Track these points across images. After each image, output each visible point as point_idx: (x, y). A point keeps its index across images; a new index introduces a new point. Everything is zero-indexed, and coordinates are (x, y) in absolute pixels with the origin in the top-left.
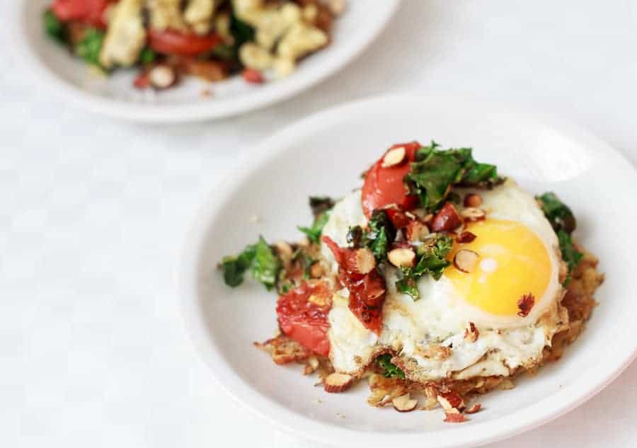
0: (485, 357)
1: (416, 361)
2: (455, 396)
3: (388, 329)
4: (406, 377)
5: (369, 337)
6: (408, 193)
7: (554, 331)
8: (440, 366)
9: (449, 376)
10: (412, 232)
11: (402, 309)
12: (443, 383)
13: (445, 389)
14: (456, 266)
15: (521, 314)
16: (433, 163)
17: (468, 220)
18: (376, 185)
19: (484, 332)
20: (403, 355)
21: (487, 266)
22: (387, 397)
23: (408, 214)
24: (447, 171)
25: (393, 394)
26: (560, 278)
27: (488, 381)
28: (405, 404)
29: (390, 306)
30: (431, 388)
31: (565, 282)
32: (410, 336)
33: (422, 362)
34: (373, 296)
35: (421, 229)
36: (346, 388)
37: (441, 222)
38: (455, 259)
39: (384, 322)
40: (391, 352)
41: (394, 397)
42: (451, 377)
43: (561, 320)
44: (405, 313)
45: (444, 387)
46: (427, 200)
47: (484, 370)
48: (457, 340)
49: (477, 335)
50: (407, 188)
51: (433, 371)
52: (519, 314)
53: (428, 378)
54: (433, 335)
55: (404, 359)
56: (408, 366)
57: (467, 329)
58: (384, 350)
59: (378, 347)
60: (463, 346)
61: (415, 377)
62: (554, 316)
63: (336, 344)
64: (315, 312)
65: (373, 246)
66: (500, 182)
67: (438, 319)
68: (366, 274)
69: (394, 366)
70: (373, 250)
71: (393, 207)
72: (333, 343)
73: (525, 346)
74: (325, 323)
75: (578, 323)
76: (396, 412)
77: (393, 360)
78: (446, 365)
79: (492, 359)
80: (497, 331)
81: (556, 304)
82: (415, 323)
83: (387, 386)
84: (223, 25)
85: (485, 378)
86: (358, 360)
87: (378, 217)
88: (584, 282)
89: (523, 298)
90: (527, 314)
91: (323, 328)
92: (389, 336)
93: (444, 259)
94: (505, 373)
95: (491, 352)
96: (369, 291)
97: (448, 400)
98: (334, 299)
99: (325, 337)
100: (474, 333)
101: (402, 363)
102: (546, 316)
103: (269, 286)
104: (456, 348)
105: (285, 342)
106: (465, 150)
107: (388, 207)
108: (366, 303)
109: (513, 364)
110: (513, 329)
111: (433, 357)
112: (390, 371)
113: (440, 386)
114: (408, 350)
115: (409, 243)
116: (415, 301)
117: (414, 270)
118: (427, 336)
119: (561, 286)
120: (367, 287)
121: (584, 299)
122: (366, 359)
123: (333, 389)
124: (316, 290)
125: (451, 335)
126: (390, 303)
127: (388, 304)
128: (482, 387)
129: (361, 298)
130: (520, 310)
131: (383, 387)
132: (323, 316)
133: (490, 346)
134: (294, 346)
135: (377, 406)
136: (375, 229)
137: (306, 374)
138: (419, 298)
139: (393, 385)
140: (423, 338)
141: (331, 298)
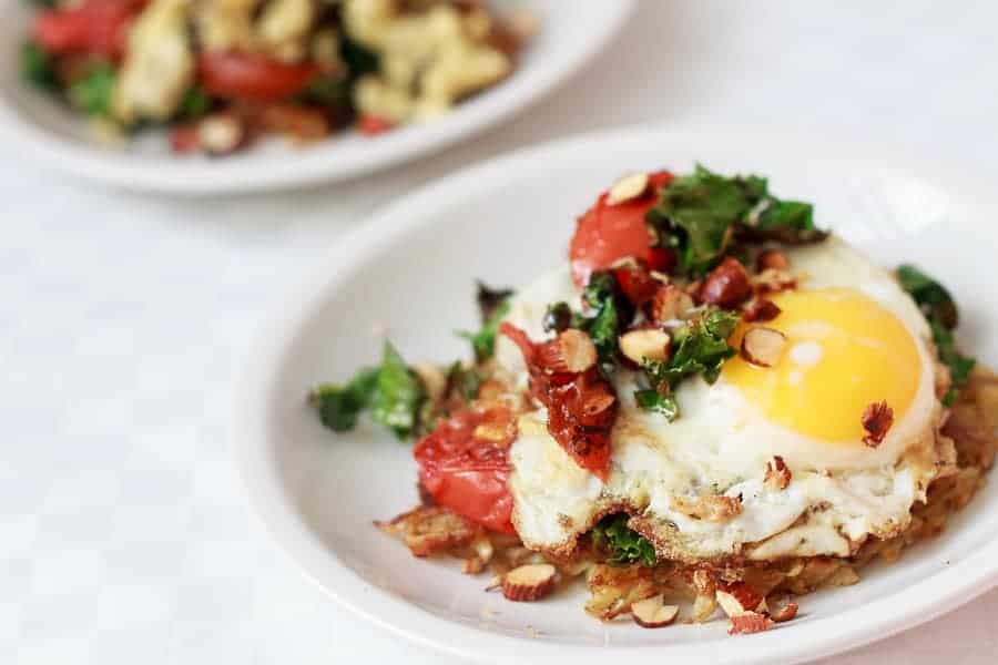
0: (803, 519)
1: (675, 525)
2: (748, 590)
3: (621, 472)
4: (657, 552)
5: (586, 486)
6: (654, 242)
7: (930, 475)
8: (720, 533)
9: (737, 552)
10: (662, 303)
11: (648, 436)
12: (728, 565)
13: (731, 576)
14: (746, 356)
15: (869, 441)
16: (699, 194)
17: (765, 289)
18: (596, 234)
19: (800, 473)
20: (650, 515)
21: (805, 354)
22: (621, 603)
23: (656, 275)
24: (724, 209)
25: (633, 594)
26: (938, 390)
27: (811, 566)
28: (655, 613)
29: (626, 431)
30: (704, 572)
31: (945, 397)
32: (663, 481)
33: (687, 526)
34: (593, 409)
35: (679, 300)
36: (545, 592)
37: (717, 288)
38: (743, 346)
39: (613, 458)
40: (626, 510)
41: (634, 601)
42: (742, 554)
43: (943, 459)
44: (653, 443)
45: (728, 572)
46: (690, 255)
47: (803, 541)
48: (749, 489)
49: (788, 477)
50: (652, 232)
51: (705, 543)
52: (864, 440)
53: (698, 554)
54: (706, 480)
55: (652, 522)
56: (661, 533)
57: (769, 465)
58: (615, 505)
59: (603, 501)
60: (761, 496)
61: (672, 552)
62: (929, 450)
63: (525, 496)
64: (485, 450)
65: (592, 329)
66: (820, 238)
67: (715, 452)
68: (579, 374)
69: (635, 535)
70: (593, 336)
71: (627, 265)
72: (519, 497)
73: (879, 500)
74: (504, 465)
75: (971, 472)
76: (639, 627)
77: (631, 523)
78: (731, 531)
79: (818, 523)
80: (825, 472)
81: (931, 433)
82: (671, 459)
83: (621, 581)
84: (327, 49)
85: (805, 560)
86: (567, 522)
87: (599, 282)
88: (978, 410)
89: (871, 409)
90: (880, 441)
91: (501, 476)
92: (623, 483)
93: (723, 340)
94: (843, 549)
95: (816, 510)
96: (586, 399)
97: (736, 597)
98: (521, 425)
99: (505, 491)
100: (782, 473)
101: (650, 527)
102: (914, 451)
103: (402, 433)
104: (749, 501)
105: (430, 517)
106: (754, 179)
107: (618, 263)
108: (579, 420)
109: (857, 532)
110: (856, 472)
111: (706, 514)
112: (626, 549)
113: (719, 569)
114: (660, 505)
115: (658, 322)
116: (671, 421)
117: (668, 363)
118: (695, 482)
119: (938, 403)
120: (582, 395)
121: (981, 434)
122: (582, 521)
123: (520, 594)
124: (488, 418)
125: (740, 480)
126: (625, 426)
127: (619, 429)
128: (799, 577)
129: (570, 412)
130: (867, 434)
131: (613, 582)
132: (501, 455)
133: (813, 497)
134: (447, 523)
135: (603, 618)
136: (595, 302)
137: (469, 572)
138: (678, 416)
139: (633, 579)
140: (687, 485)
141: (515, 424)
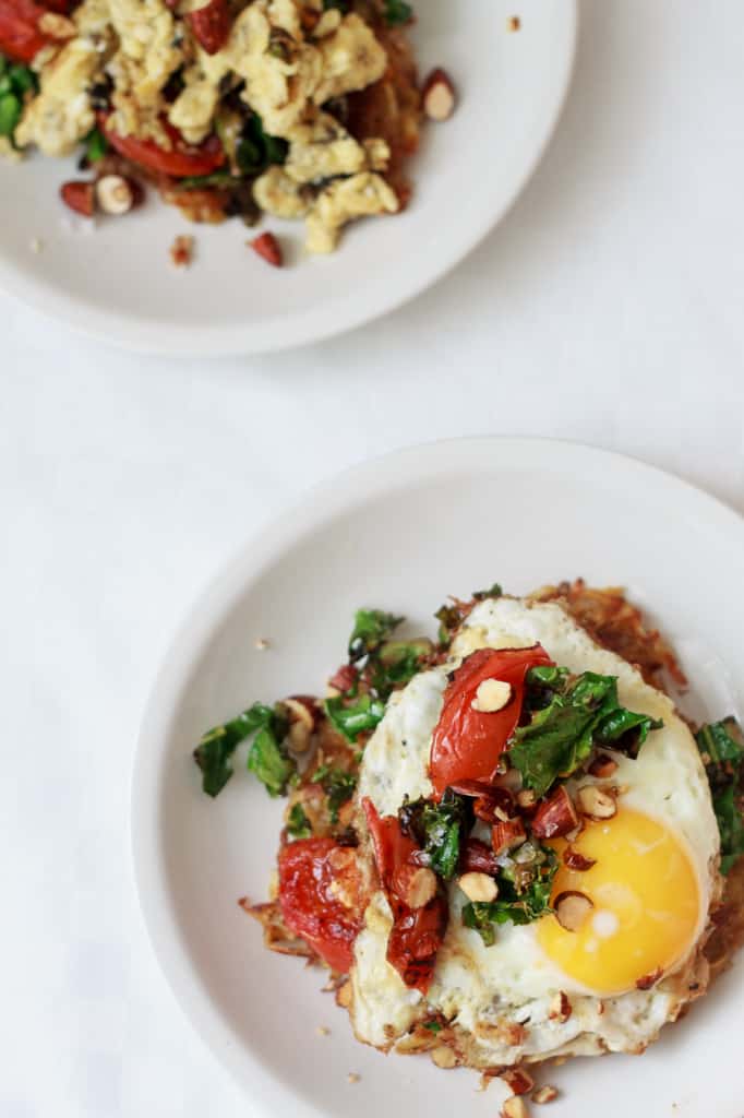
1: (473, 1038)
3: (440, 984)
7: (683, 1001)
8: (507, 1052)
9: (517, 1062)
11: (465, 957)
19: (580, 1005)
20: (456, 1026)
21: (604, 923)
29: (450, 950)
32: (470, 999)
39: (436, 971)
40: (439, 1020)
42: (521, 1062)
43: (698, 982)
44: (470, 964)
48: (538, 1011)
49: (569, 1012)
51: (494, 1056)
53: (487, 1065)
54: (504, 1000)
55: (457, 1032)
58: (430, 1015)
59: (420, 1010)
60: (544, 1023)
62: (689, 973)
67: (517, 976)
68: (418, 908)
70: (437, 860)
73: (636, 1026)
80: (599, 1003)
81: (695, 953)
82: (481, 980)
86: (390, 1029)
92: (439, 996)
98: (367, 914)
100: (565, 1016)
102: (677, 976)
104: (535, 1025)
110: (623, 996)
114: (465, 1019)
115: (493, 857)
116: (487, 945)
118: (496, 999)
119: (708, 918)
122: (401, 1030)
124: (342, 874)
125: (530, 1001)
126: (450, 944)
127: (446, 946)
138: (493, 943)
140: (489, 1003)
141: (363, 911)
